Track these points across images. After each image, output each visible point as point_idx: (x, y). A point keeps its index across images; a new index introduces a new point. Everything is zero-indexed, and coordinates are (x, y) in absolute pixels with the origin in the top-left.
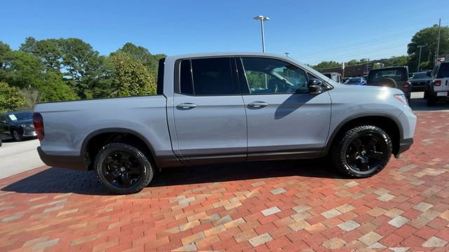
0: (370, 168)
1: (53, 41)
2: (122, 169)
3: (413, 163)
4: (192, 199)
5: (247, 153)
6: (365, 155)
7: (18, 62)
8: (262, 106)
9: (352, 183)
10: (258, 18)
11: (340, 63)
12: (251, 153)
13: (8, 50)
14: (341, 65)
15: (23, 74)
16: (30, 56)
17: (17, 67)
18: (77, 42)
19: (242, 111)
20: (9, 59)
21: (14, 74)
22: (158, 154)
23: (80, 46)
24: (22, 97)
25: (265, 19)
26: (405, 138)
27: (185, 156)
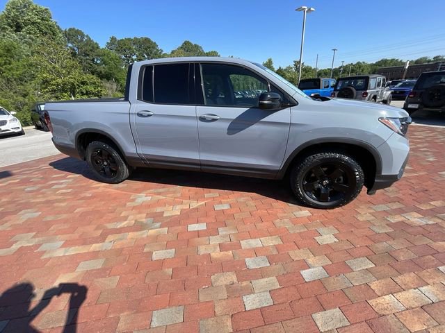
0: (331, 201)
1: (129, 39)
2: (105, 163)
3: (399, 200)
4: (149, 198)
5: (201, 165)
6: (327, 185)
7: (105, 58)
8: (214, 120)
9: (305, 212)
10: (300, 9)
11: (404, 61)
12: (204, 165)
13: (98, 48)
14: (405, 64)
15: (109, 69)
16: (113, 53)
17: (105, 63)
18: (147, 40)
19: (194, 123)
20: (99, 56)
21: (102, 69)
22: (127, 155)
23: (148, 45)
24: (105, 87)
25: (309, 10)
26: (384, 173)
27: (149, 160)
